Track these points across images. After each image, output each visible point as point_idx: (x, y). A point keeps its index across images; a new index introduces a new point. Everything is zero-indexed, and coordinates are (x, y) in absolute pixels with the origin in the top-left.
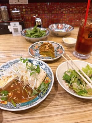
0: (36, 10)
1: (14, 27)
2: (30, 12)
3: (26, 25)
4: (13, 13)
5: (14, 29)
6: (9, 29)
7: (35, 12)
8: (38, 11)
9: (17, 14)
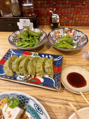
0: (55, 3)
1: (24, 24)
2: (46, 5)
3: (41, 21)
4: (25, 7)
5: (23, 26)
6: (18, 27)
7: (52, 5)
8: (56, 4)
9: (29, 8)
